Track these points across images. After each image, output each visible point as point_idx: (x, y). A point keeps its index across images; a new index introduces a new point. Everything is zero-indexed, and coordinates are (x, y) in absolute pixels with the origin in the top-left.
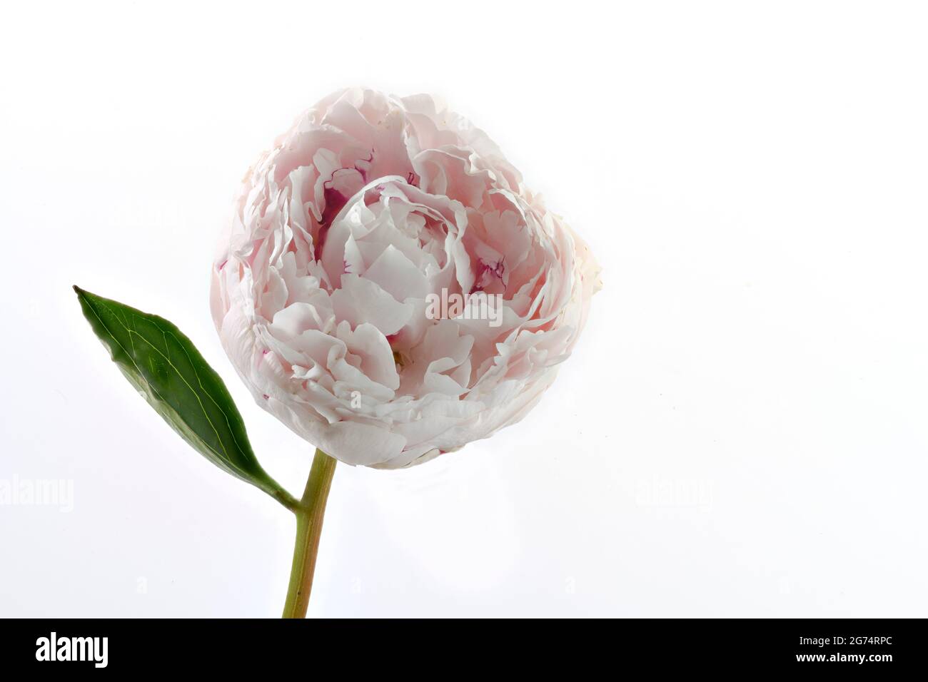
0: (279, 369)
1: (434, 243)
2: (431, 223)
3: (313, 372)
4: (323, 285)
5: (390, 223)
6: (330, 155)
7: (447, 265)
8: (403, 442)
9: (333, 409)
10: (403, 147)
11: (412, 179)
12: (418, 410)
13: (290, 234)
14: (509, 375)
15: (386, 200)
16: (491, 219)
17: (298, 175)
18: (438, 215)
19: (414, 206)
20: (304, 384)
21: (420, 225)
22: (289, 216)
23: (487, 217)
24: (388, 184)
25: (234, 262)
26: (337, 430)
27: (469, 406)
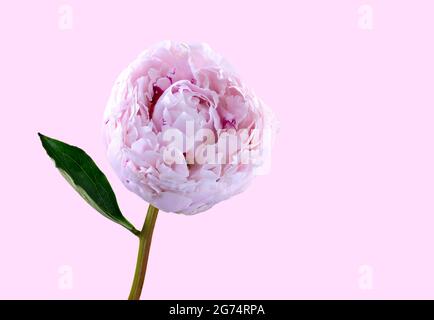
0: (134, 169)
1: (203, 110)
2: (202, 102)
3: (150, 170)
4: (153, 130)
5: (183, 102)
6: (155, 71)
7: (210, 121)
8: (190, 201)
9: (158, 187)
10: (189, 67)
11: (193, 81)
12: (197, 187)
13: (138, 107)
14: (239, 170)
15: (181, 91)
16: (230, 99)
17: (141, 80)
18: (206, 98)
19: (194, 94)
20: (146, 175)
21: (197, 102)
22: (137, 99)
23: (228, 98)
24: (182, 84)
25: (113, 120)
26: (160, 196)
27: (220, 185)
